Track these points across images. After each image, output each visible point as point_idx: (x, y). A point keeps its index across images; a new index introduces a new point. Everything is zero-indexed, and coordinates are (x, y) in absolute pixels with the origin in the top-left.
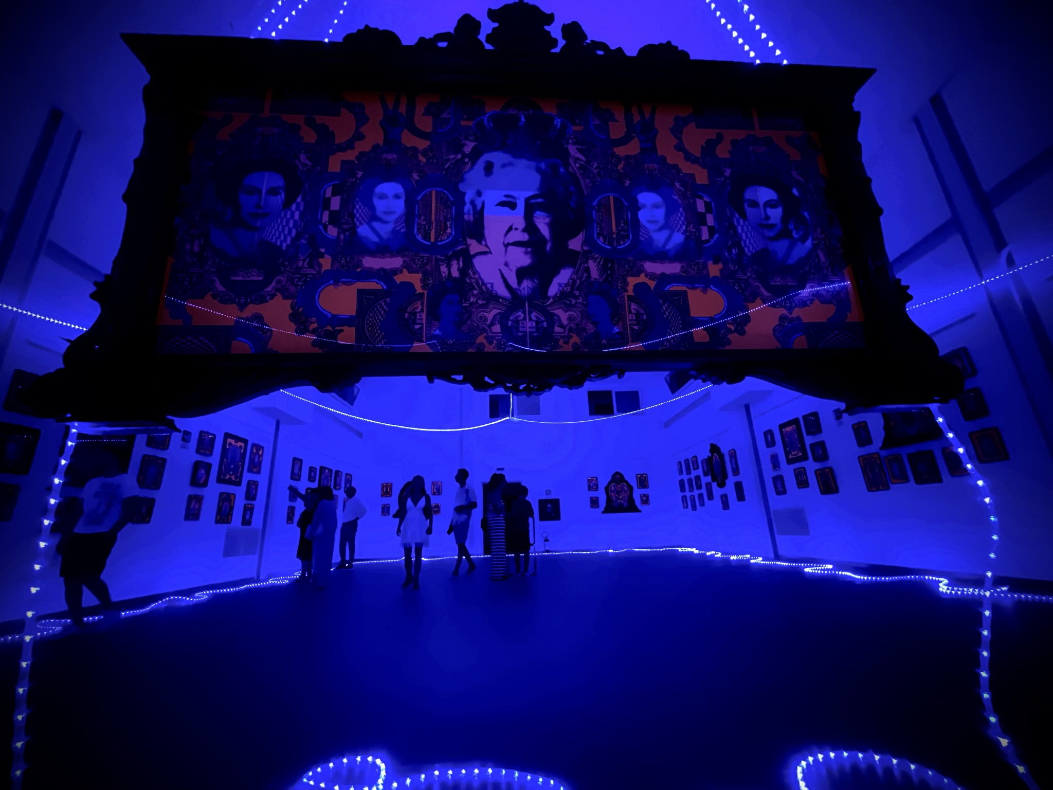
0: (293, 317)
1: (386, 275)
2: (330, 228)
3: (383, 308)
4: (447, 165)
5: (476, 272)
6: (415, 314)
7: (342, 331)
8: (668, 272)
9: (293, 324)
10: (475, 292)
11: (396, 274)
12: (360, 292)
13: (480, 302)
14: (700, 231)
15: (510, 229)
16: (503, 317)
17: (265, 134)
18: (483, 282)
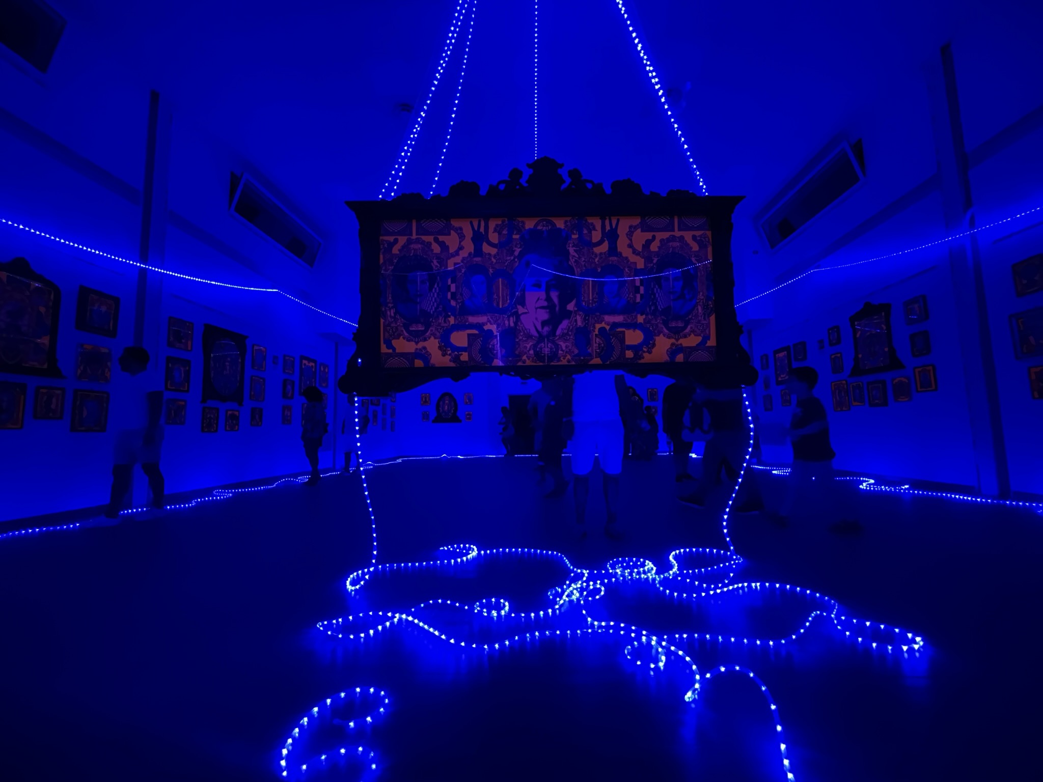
0: (440, 348)
1: (479, 326)
2: (452, 301)
3: (479, 342)
4: (506, 264)
5: (522, 323)
6: (494, 345)
7: (462, 354)
8: (616, 321)
9: (440, 351)
10: (522, 334)
11: (484, 325)
12: (469, 335)
13: (524, 339)
14: (635, 297)
15: (538, 299)
16: (534, 347)
17: (415, 248)
18: (525, 328)
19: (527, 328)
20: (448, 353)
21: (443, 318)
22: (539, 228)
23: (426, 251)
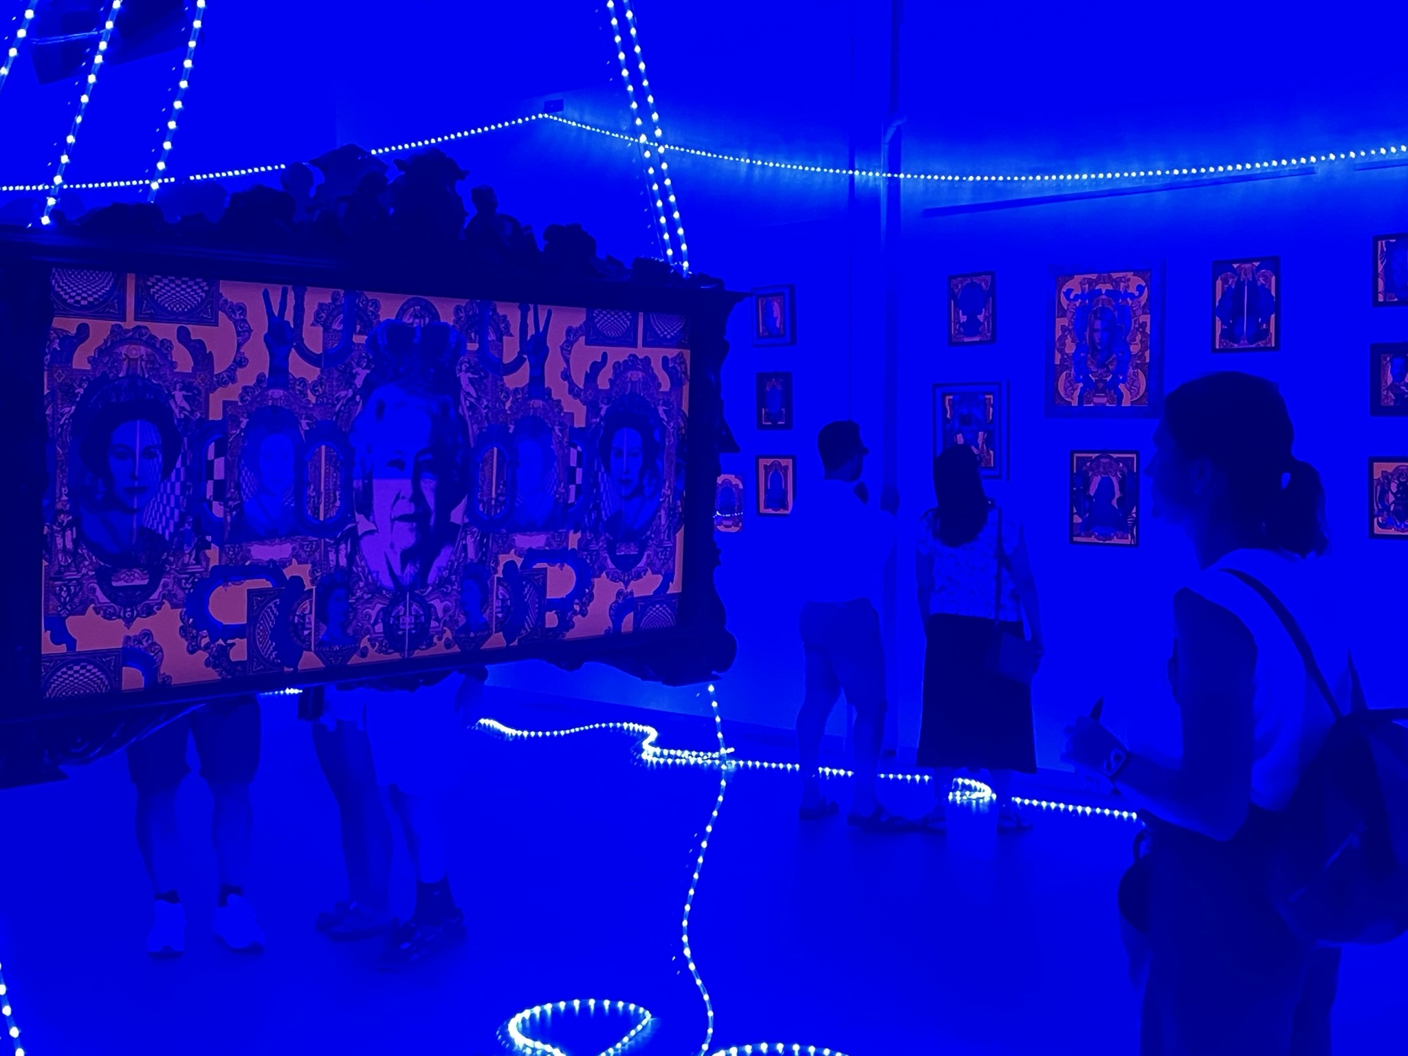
0: (183, 631)
1: (273, 570)
2: (215, 504)
3: (272, 611)
4: (337, 408)
5: (363, 558)
6: (303, 617)
7: (234, 644)
10: (362, 584)
11: (285, 567)
15: (398, 497)
17: (131, 357)
18: (369, 570)
19: (372, 569)
20: (202, 645)
21: (192, 550)
22: (407, 320)
23: (158, 366)
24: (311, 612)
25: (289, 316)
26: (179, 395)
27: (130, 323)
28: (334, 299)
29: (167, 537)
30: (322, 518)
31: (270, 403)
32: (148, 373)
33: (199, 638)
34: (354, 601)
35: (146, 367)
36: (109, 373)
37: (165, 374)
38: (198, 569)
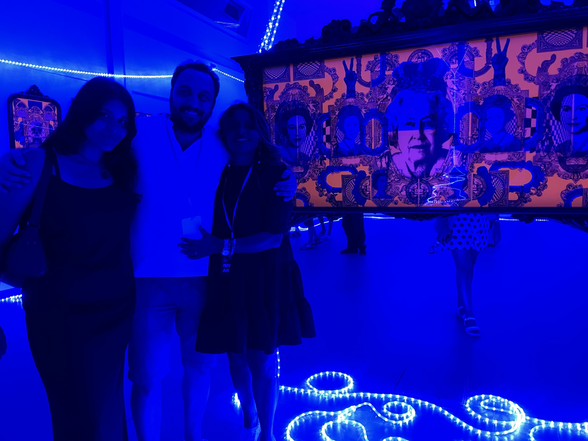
0: (317, 188)
1: (352, 168)
2: (327, 143)
3: (352, 184)
4: (379, 103)
5: (394, 164)
6: (366, 186)
7: (337, 195)
9: (317, 192)
10: (394, 175)
11: (357, 167)
12: (342, 176)
13: (396, 180)
15: (412, 138)
16: (407, 187)
17: (293, 94)
18: (397, 169)
19: (399, 169)
20: (325, 194)
21: (319, 160)
22: (414, 60)
23: (303, 96)
24: (369, 185)
25: (355, 69)
26: (311, 105)
27: (292, 82)
28: (375, 59)
29: (309, 156)
30: (373, 148)
31: (348, 104)
32: (300, 99)
33: (323, 192)
34: (390, 181)
35: (299, 97)
36: (286, 100)
37: (306, 98)
38: (321, 167)
